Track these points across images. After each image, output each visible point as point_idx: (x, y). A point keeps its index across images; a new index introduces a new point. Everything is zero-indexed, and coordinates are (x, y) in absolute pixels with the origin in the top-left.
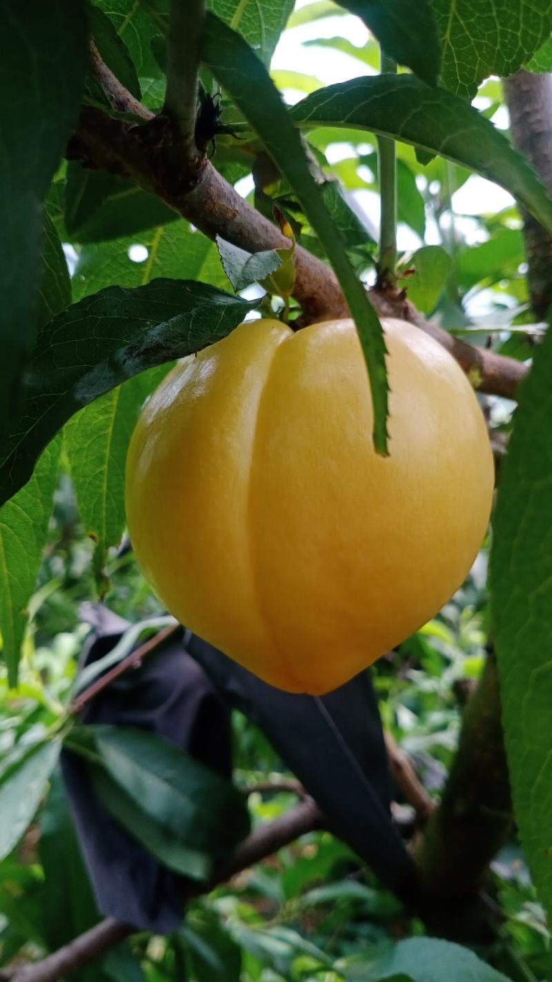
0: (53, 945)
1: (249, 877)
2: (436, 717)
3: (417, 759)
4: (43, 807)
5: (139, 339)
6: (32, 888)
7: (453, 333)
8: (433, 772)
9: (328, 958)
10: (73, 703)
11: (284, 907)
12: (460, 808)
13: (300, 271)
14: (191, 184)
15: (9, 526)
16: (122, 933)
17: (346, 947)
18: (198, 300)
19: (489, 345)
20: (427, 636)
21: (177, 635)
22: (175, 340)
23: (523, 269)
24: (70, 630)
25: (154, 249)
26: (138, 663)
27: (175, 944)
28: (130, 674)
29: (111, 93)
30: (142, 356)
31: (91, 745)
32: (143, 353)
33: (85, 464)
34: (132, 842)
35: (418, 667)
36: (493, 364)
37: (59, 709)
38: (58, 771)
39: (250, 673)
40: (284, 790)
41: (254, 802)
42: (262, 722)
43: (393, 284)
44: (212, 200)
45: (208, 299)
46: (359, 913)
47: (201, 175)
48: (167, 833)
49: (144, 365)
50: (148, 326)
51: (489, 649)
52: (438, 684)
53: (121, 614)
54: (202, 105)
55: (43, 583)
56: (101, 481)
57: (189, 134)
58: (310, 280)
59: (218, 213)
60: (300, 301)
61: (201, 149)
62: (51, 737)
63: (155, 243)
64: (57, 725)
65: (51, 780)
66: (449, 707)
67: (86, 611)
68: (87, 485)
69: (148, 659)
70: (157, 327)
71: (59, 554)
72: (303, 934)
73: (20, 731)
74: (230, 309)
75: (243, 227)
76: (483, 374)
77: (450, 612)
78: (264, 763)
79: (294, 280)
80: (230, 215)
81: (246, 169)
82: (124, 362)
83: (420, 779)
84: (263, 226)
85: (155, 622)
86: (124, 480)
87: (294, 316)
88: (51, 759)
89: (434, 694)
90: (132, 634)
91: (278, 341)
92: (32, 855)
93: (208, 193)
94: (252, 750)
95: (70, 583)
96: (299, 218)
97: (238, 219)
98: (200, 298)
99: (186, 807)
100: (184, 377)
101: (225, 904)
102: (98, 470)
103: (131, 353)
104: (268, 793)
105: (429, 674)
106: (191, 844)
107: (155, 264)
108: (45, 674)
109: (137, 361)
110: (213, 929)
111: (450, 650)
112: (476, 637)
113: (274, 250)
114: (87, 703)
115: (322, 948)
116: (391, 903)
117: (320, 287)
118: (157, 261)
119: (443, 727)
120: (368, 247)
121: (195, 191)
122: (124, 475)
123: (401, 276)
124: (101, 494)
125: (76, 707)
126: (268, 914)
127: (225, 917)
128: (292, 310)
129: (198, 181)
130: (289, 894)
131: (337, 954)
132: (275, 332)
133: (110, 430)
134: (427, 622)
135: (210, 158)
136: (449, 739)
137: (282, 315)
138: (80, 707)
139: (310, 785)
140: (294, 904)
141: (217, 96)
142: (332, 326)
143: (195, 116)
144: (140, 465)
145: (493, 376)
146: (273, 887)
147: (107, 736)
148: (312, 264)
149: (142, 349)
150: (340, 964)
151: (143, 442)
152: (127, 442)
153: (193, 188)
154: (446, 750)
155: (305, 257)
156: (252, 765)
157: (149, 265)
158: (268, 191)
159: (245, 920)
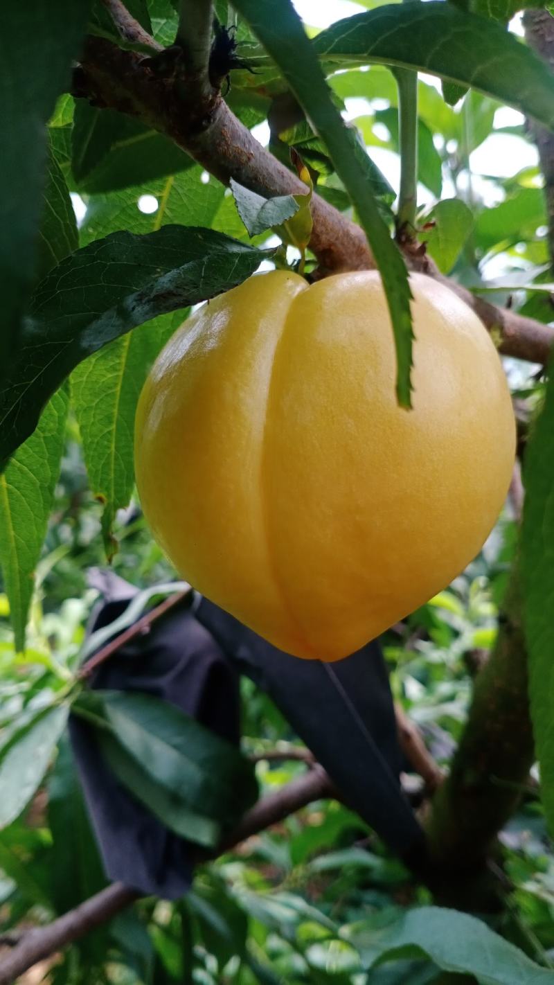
0: (60, 909)
1: (256, 843)
2: (445, 688)
3: (425, 729)
4: (51, 772)
5: (149, 285)
6: (40, 852)
7: (474, 291)
8: (440, 742)
9: (334, 925)
10: (81, 668)
11: (291, 874)
12: (470, 778)
13: (317, 221)
14: (204, 123)
15: (16, 488)
16: (128, 899)
17: (351, 913)
18: (211, 248)
19: (509, 304)
20: (436, 607)
21: (186, 600)
22: (186, 287)
23: (541, 232)
24: (78, 596)
25: (165, 200)
26: (146, 629)
27: (181, 909)
28: (138, 639)
29: (121, 24)
30: (152, 303)
31: (99, 710)
32: (153, 300)
33: (93, 423)
34: (140, 808)
35: (426, 638)
36: (513, 324)
37: (67, 674)
38: (67, 735)
39: (261, 639)
40: (293, 758)
41: (262, 769)
42: (271, 689)
43: (412, 237)
44: (227, 144)
45: (221, 248)
46: (365, 880)
47: (214, 113)
48: (175, 799)
49: (154, 312)
50: (159, 272)
51: (502, 620)
52: (447, 655)
53: (130, 580)
54: (216, 38)
55: (51, 550)
56: (109, 441)
57: (203, 67)
58: (327, 230)
59: (232, 155)
60: (316, 253)
61: (215, 85)
62: (59, 702)
63: (165, 194)
64: (65, 690)
65: (59, 744)
66: (458, 677)
67: (94, 577)
68: (94, 446)
69: (157, 625)
70: (169, 273)
71: (67, 522)
72: (309, 900)
73: (28, 696)
74: (243, 257)
75: (258, 172)
76: (503, 335)
77: (459, 583)
78: (271, 730)
79: (311, 229)
80: (244, 158)
81: (260, 115)
82: (133, 309)
83: (429, 749)
84: (279, 172)
85: (164, 588)
86: (133, 440)
87: (310, 269)
88: (59, 723)
89: (443, 665)
90: (141, 600)
91: (294, 293)
92: (41, 819)
93: (222, 134)
94: (260, 717)
95: (78, 551)
96: (317, 166)
97: (252, 163)
98: (213, 246)
99: (194, 774)
100: (195, 330)
101: (232, 871)
102: (106, 430)
103: (141, 300)
104: (276, 761)
105: (437, 644)
106: (198, 811)
107: (165, 215)
108: (53, 641)
109: (146, 308)
110: (220, 895)
111: (458, 622)
112: (486, 609)
113: (291, 195)
114: (95, 669)
115: (327, 914)
116: (399, 871)
117: (337, 239)
118: (167, 212)
119: (451, 698)
120: (386, 198)
121: (208, 131)
122: (132, 435)
123: (421, 229)
124: (109, 455)
125: (84, 673)
126: (274, 881)
127: (231, 883)
128: (308, 263)
129: (212, 121)
130: (295, 861)
131: (342, 920)
132: (290, 283)
133: (119, 388)
134: (436, 594)
135: (223, 96)
136: (458, 710)
137: (297, 268)
138: (88, 672)
139: (320, 754)
140: (299, 871)
141: (232, 29)
142: (349, 278)
143: (209, 48)
144: (150, 423)
145: (513, 336)
146: (280, 854)
147: (115, 701)
148: (330, 214)
149: (152, 296)
150: (345, 931)
151: (153, 397)
152: (135, 401)
153: (206, 128)
154: (456, 722)
155: (322, 206)
156: (259, 733)
157: (160, 216)
158: (284, 137)
159: (251, 886)
